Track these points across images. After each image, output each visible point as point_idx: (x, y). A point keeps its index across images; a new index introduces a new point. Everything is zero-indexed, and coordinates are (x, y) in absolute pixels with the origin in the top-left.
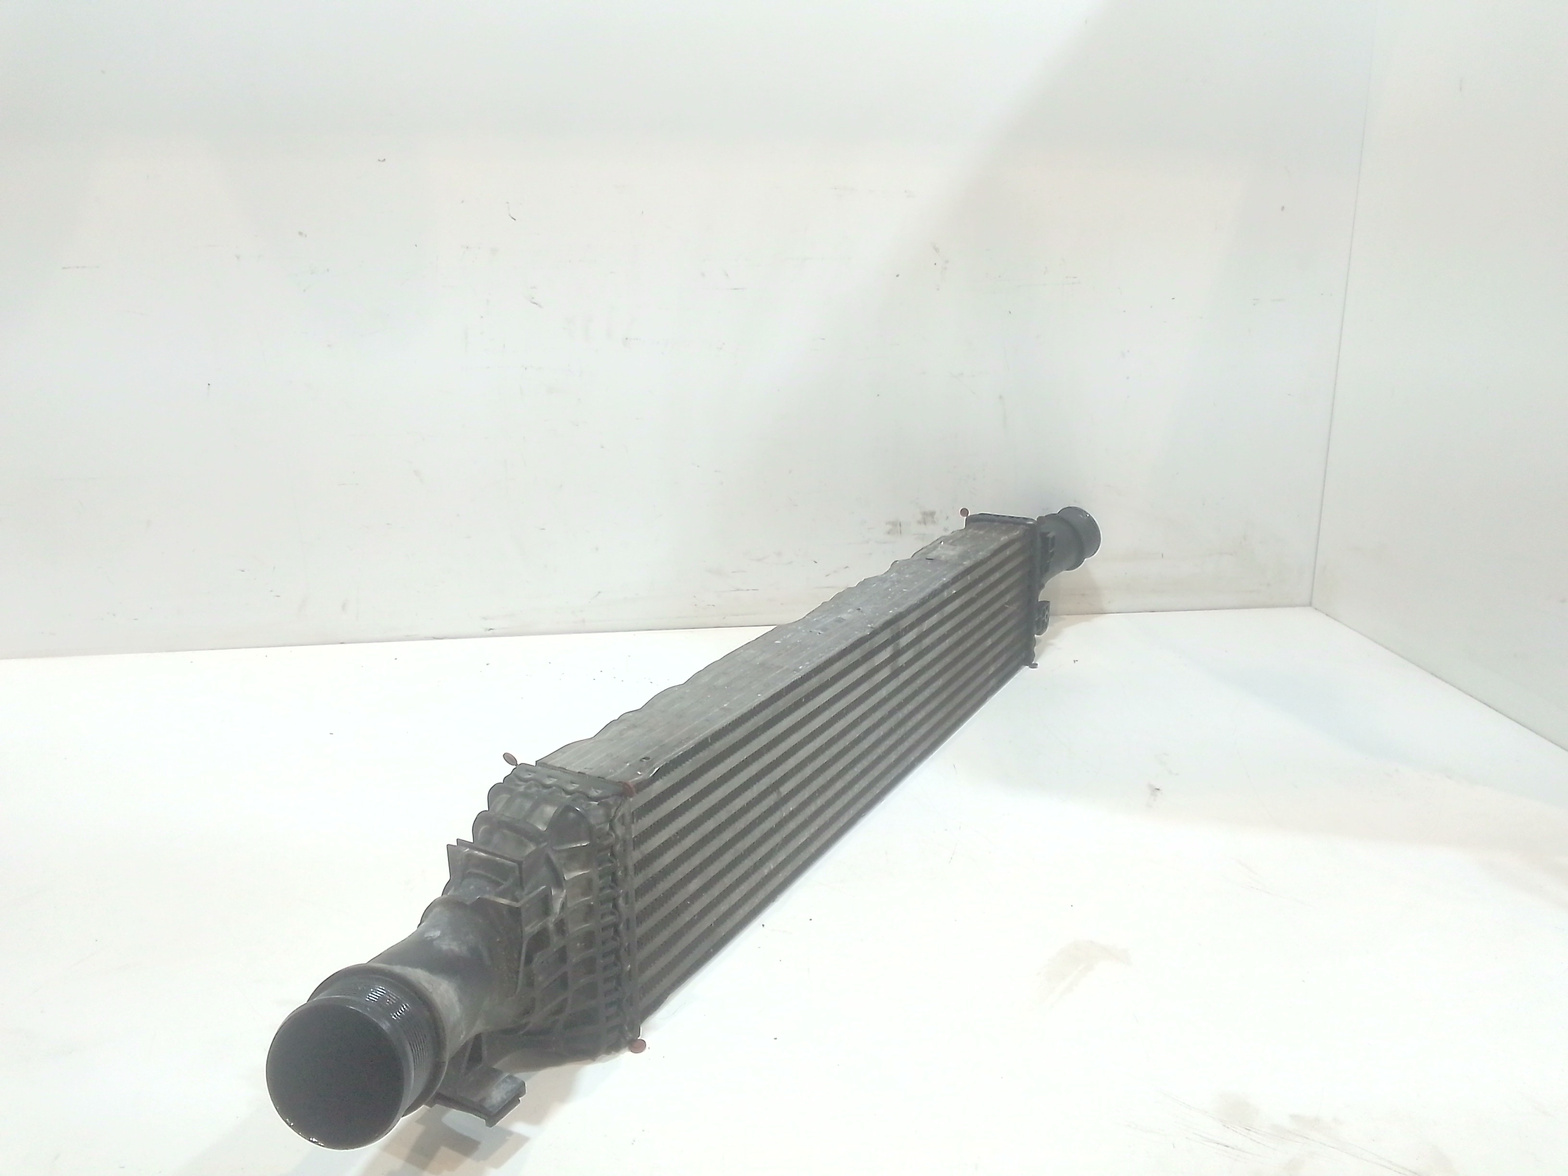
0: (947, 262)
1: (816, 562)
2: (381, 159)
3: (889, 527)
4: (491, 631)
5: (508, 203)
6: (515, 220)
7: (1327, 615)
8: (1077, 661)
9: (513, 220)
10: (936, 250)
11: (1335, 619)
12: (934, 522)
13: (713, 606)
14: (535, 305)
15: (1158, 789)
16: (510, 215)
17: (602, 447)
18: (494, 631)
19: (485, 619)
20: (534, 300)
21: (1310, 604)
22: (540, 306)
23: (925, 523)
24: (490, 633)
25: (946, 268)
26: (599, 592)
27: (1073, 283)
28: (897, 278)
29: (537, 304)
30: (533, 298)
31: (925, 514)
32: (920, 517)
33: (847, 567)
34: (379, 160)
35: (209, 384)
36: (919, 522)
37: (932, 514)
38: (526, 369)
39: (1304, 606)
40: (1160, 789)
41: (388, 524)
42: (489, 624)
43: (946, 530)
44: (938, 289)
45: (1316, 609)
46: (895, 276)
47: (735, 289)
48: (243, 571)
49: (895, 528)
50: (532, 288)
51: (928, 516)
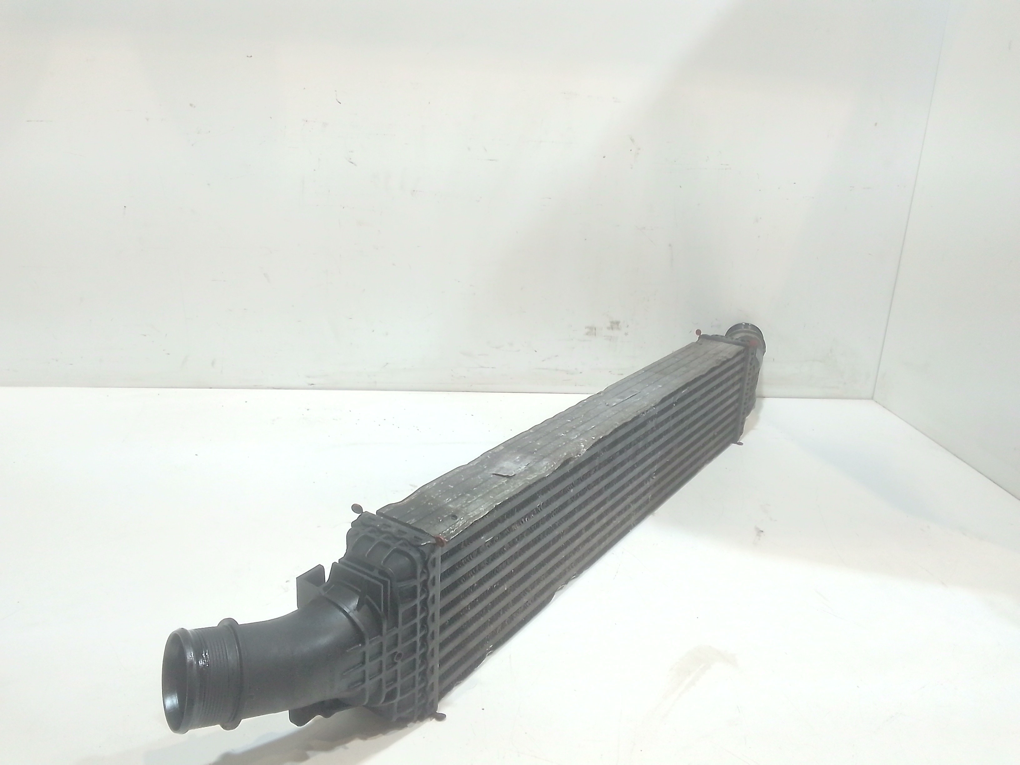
0: (639, 149)
1: (536, 351)
2: (249, 56)
3: (587, 330)
4: (313, 385)
5: (336, 91)
6: (340, 103)
7: (884, 407)
9: (339, 104)
11: (889, 410)
12: (618, 329)
13: (465, 377)
14: (352, 164)
15: (762, 531)
16: (337, 100)
17: (394, 265)
18: (314, 385)
19: (309, 377)
21: (872, 398)
22: (355, 165)
23: (612, 329)
24: (312, 386)
26: (387, 364)
27: (726, 169)
29: (353, 163)
30: (350, 159)
31: (612, 323)
32: (609, 325)
33: (557, 356)
35: (125, 207)
36: (608, 328)
37: (618, 323)
38: (344, 208)
39: (867, 399)
40: (764, 531)
41: (245, 309)
42: (311, 381)
43: (626, 334)
44: (632, 168)
45: (876, 402)
46: (603, 157)
47: (490, 160)
48: (145, 336)
49: (592, 331)
50: (350, 152)
51: (615, 325)
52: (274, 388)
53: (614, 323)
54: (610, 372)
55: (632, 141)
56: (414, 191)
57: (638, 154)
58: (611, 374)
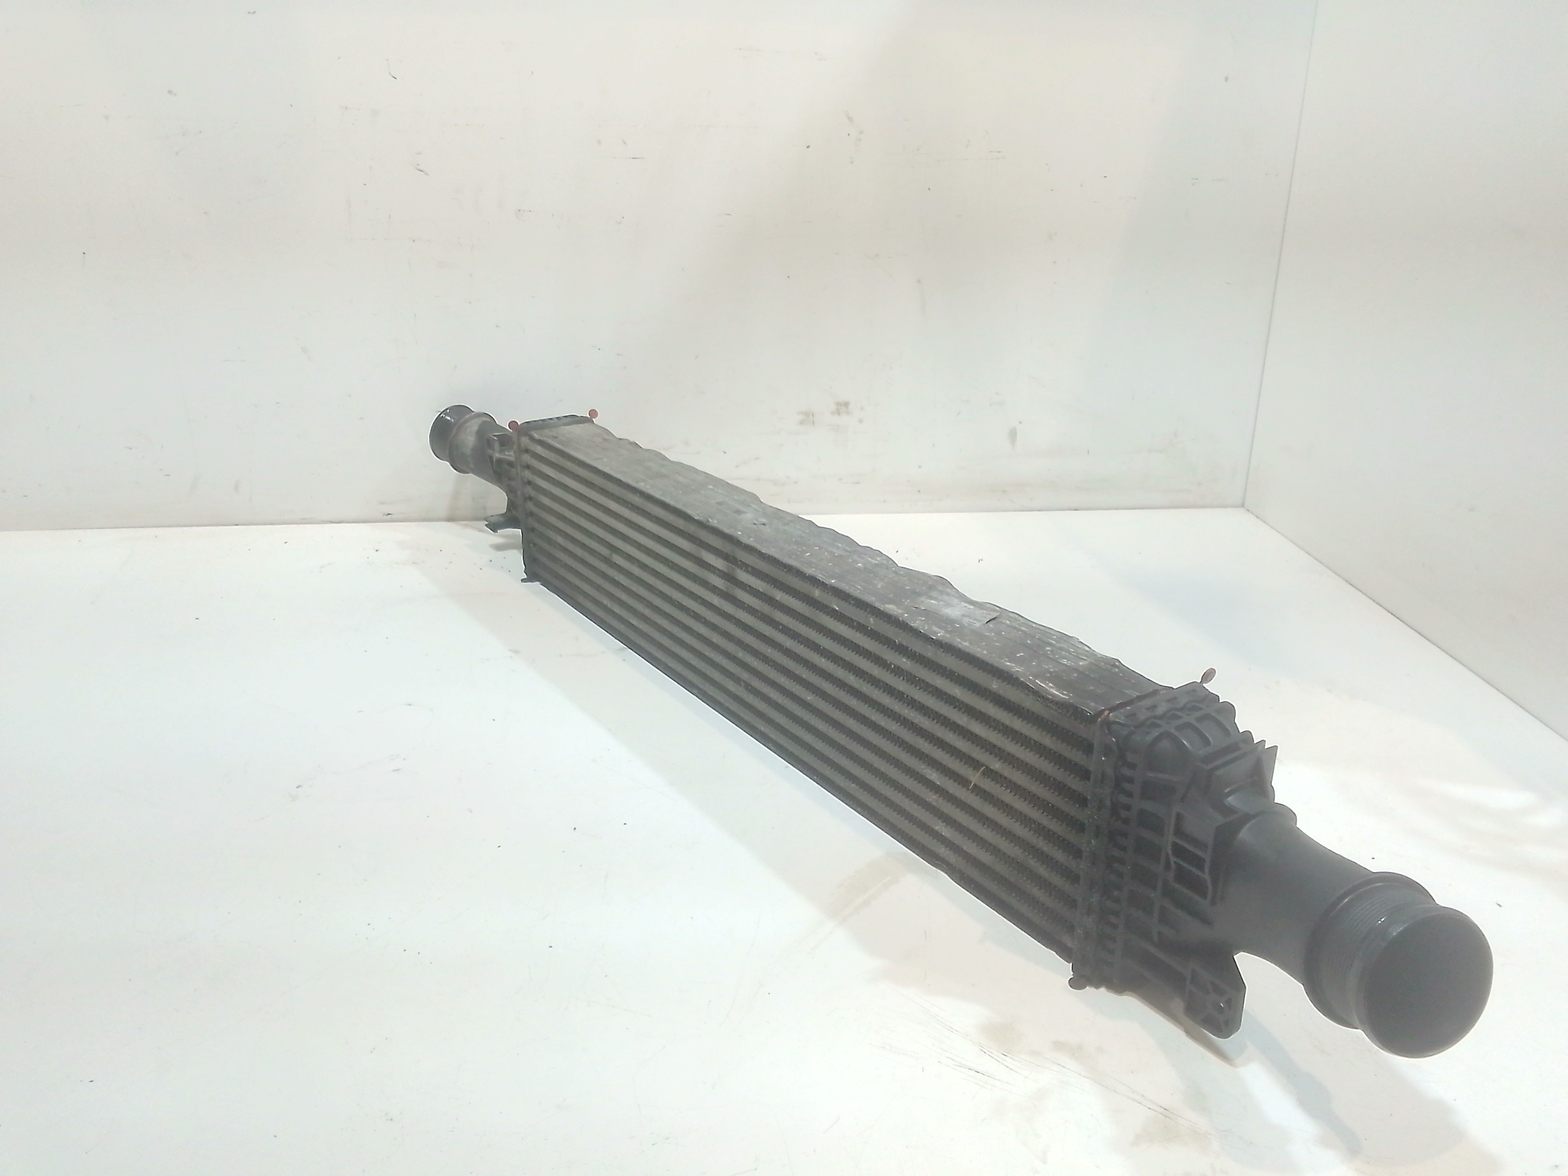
0: (862, 132)
1: (726, 451)
2: (251, 12)
3: (801, 417)
5: (387, 60)
6: (395, 78)
7: (1257, 517)
8: (982, 560)
10: (850, 119)
11: (1264, 522)
12: (848, 413)
14: (421, 173)
16: (390, 74)
17: (497, 327)
18: (391, 516)
19: (383, 503)
20: (419, 167)
21: (1243, 505)
22: (426, 174)
23: (839, 414)
24: (388, 517)
27: (997, 158)
28: (808, 149)
29: (422, 171)
30: (419, 165)
31: (838, 404)
32: (833, 408)
33: (757, 459)
34: (249, 13)
35: (83, 252)
36: (833, 413)
37: (846, 404)
38: (414, 241)
39: (1235, 506)
41: (278, 402)
42: (387, 509)
43: (861, 421)
44: (852, 163)
45: (1248, 510)
46: (806, 147)
47: (634, 158)
48: (131, 449)
49: (808, 418)
50: (416, 154)
51: (842, 407)
52: (332, 522)
53: (841, 405)
54: (839, 480)
55: (850, 120)
56: (520, 210)
57: (860, 139)
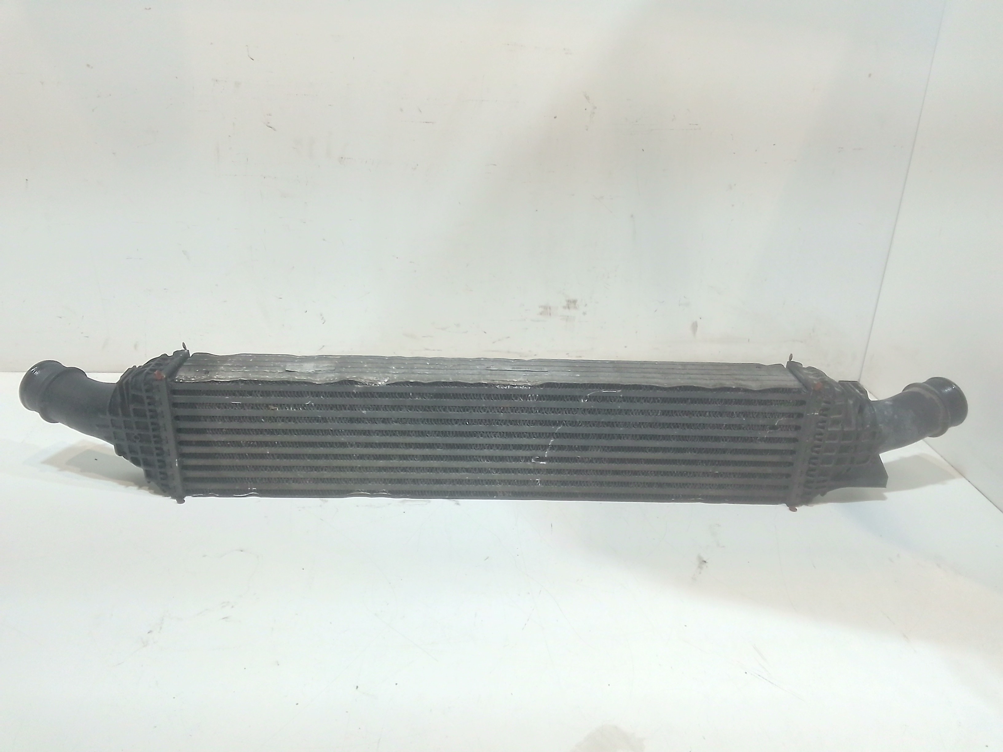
0: (595, 108)
1: (486, 332)
3: (541, 310)
5: (247, 46)
6: (253, 60)
9: (251, 60)
10: (587, 98)
12: (575, 308)
14: (270, 129)
15: (705, 562)
16: (249, 56)
17: (324, 240)
20: (269, 125)
22: (275, 130)
23: (569, 308)
25: (594, 113)
26: (323, 346)
27: (693, 129)
28: (555, 119)
29: (272, 128)
30: (269, 123)
31: (569, 301)
32: (565, 304)
33: (508, 337)
34: (146, 9)
36: (564, 308)
37: (575, 302)
38: (265, 178)
40: (707, 561)
41: (165, 289)
43: (584, 313)
44: (587, 130)
46: (554, 117)
47: (426, 122)
48: (61, 318)
49: (546, 310)
50: (267, 115)
51: (571, 304)
53: (571, 302)
54: (567, 354)
56: (342, 157)
58: (569, 356)
